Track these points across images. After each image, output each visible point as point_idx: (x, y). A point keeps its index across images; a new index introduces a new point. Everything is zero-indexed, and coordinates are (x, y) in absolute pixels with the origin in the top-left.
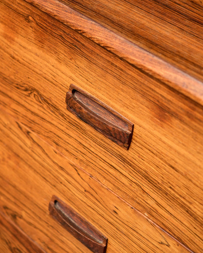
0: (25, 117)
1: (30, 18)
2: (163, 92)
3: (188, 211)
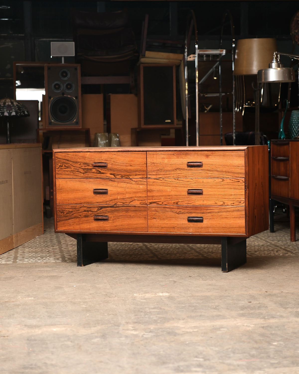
0: (176, 176)
1: (175, 154)
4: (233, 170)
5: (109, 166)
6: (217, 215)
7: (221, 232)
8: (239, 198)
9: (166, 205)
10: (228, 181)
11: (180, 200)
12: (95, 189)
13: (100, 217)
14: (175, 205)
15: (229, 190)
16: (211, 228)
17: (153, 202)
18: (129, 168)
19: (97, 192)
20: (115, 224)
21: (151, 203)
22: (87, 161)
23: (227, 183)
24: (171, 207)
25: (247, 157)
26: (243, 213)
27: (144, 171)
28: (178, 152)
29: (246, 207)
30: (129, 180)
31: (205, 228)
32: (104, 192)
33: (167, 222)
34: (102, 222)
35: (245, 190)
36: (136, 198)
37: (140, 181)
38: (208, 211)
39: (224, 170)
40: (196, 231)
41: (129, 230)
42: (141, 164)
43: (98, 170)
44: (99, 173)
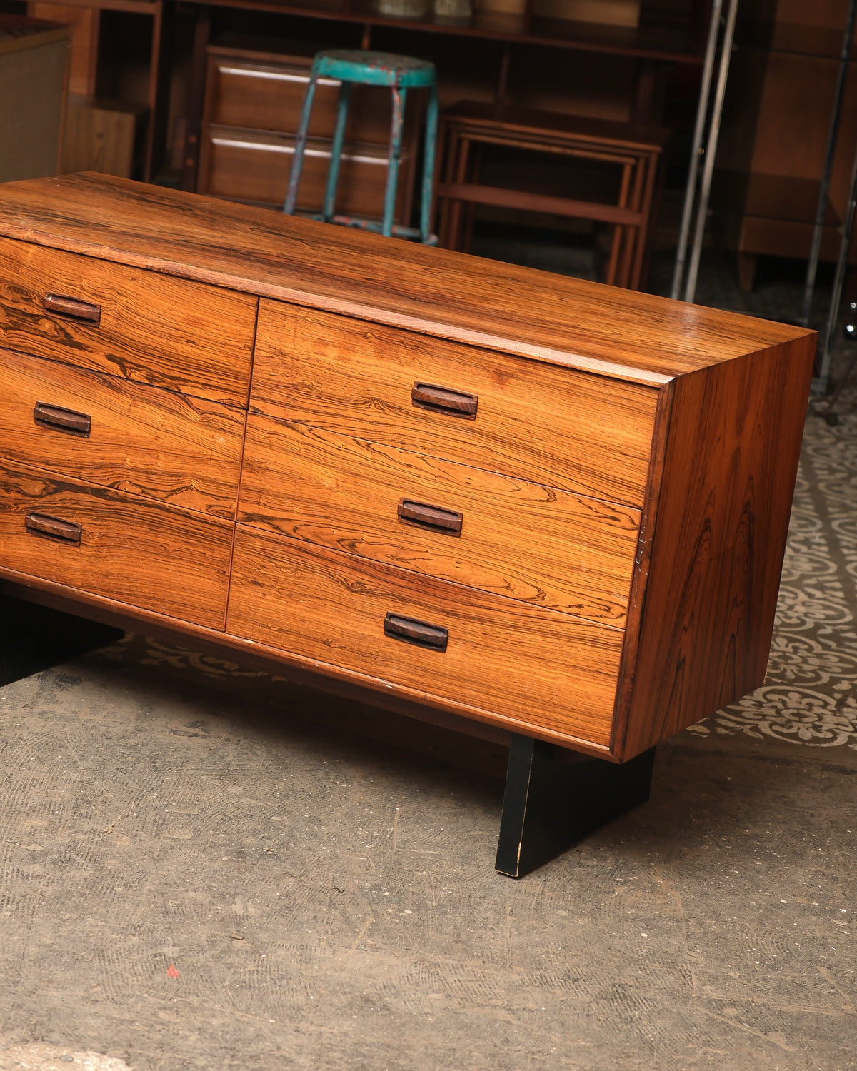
0: (362, 430)
1: (369, 334)
2: (500, 360)
3: (533, 451)
4: (600, 462)
5: (107, 321)
6: (507, 637)
7: (513, 712)
8: (607, 589)
9: (307, 540)
10: (573, 505)
11: (365, 536)
12: (41, 405)
13: (47, 525)
14: (343, 549)
15: (571, 544)
16: (473, 682)
17: (258, 515)
18: (184, 349)
19: (48, 419)
20: (103, 567)
21: (250, 518)
22: (24, 280)
23: (567, 512)
24: (325, 556)
25: (664, 424)
26: (615, 657)
27: (238, 376)
28: (385, 330)
29: (627, 638)
30: (178, 400)
31: (450, 677)
32: (79, 428)
33: (304, 614)
34: (56, 545)
35: (635, 564)
36: (194, 483)
37: (220, 415)
38: (473, 611)
39: (562, 453)
40: (411, 680)
41: (152, 605)
42: (232, 343)
43: (62, 329)
44: (64, 338)
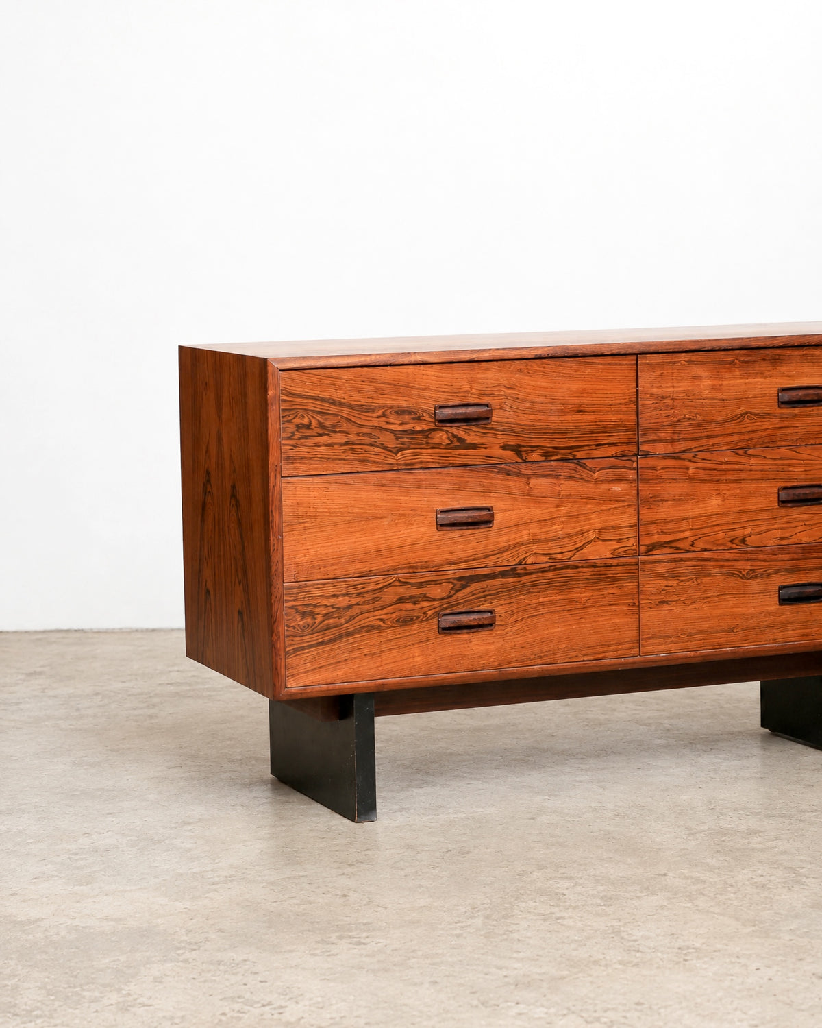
0: (740, 441)
1: (735, 360)
5: (499, 416)
9: (704, 550)
12: (442, 512)
14: (736, 547)
17: (659, 543)
18: (575, 419)
20: (519, 640)
21: (651, 547)
22: (410, 401)
24: (721, 557)
27: (626, 429)
28: (749, 353)
30: (574, 466)
32: (481, 520)
37: (615, 468)
40: (804, 635)
41: (570, 657)
42: (617, 402)
43: (454, 436)
44: (458, 444)
